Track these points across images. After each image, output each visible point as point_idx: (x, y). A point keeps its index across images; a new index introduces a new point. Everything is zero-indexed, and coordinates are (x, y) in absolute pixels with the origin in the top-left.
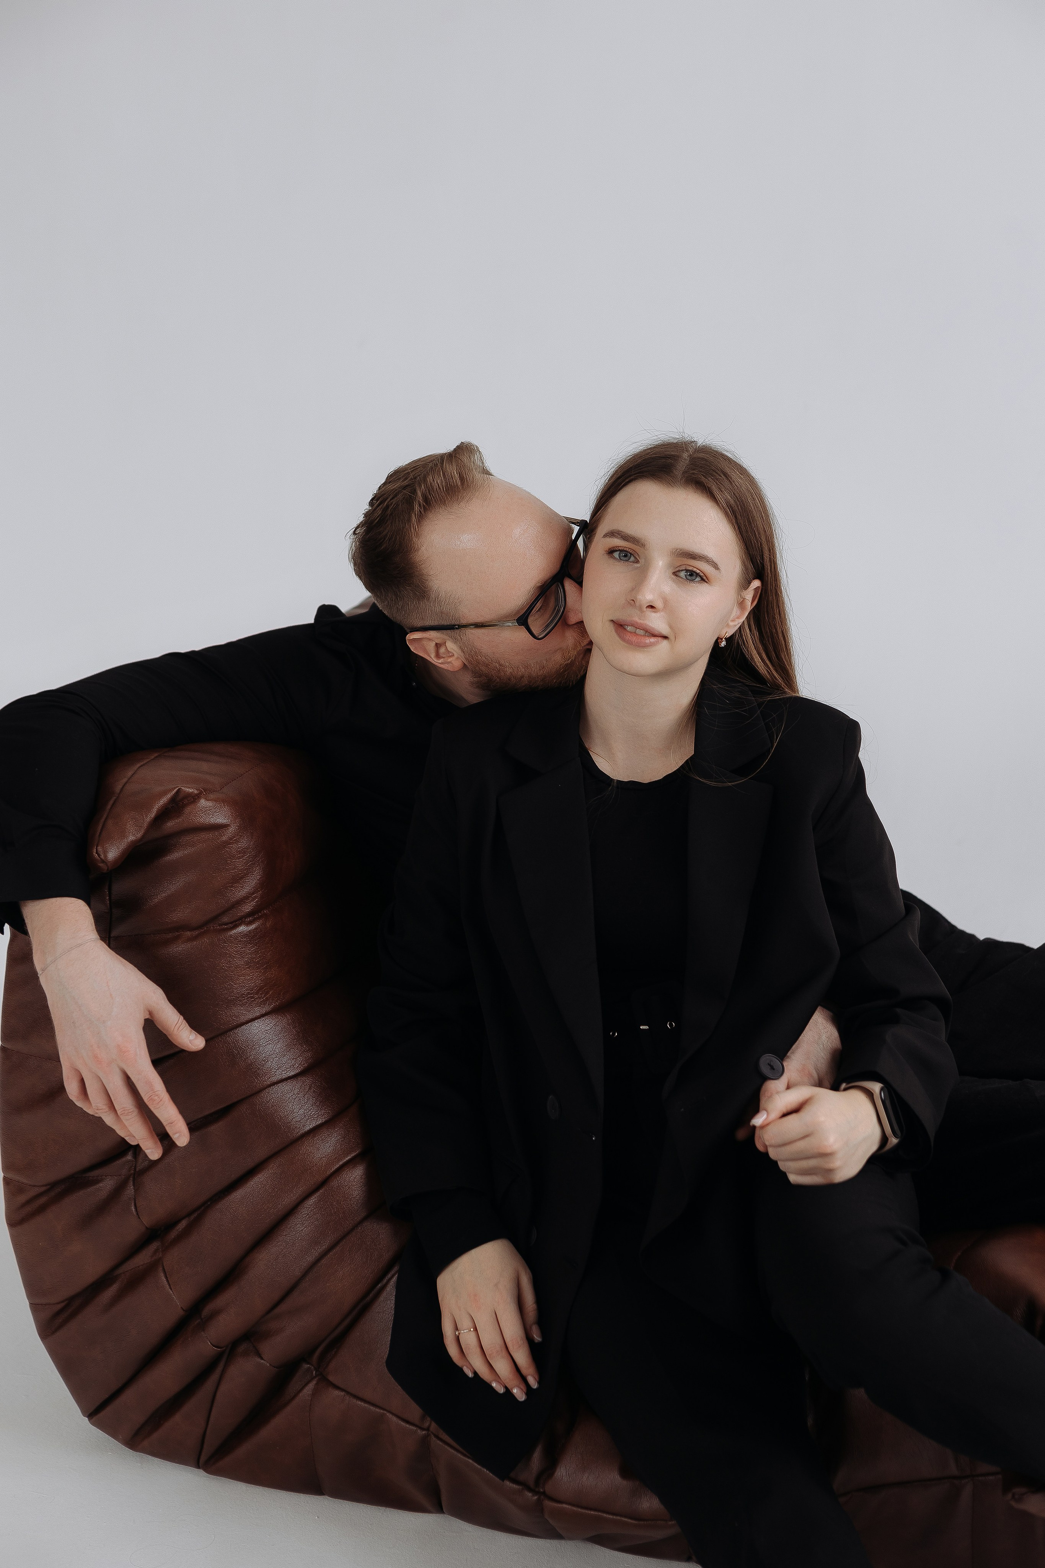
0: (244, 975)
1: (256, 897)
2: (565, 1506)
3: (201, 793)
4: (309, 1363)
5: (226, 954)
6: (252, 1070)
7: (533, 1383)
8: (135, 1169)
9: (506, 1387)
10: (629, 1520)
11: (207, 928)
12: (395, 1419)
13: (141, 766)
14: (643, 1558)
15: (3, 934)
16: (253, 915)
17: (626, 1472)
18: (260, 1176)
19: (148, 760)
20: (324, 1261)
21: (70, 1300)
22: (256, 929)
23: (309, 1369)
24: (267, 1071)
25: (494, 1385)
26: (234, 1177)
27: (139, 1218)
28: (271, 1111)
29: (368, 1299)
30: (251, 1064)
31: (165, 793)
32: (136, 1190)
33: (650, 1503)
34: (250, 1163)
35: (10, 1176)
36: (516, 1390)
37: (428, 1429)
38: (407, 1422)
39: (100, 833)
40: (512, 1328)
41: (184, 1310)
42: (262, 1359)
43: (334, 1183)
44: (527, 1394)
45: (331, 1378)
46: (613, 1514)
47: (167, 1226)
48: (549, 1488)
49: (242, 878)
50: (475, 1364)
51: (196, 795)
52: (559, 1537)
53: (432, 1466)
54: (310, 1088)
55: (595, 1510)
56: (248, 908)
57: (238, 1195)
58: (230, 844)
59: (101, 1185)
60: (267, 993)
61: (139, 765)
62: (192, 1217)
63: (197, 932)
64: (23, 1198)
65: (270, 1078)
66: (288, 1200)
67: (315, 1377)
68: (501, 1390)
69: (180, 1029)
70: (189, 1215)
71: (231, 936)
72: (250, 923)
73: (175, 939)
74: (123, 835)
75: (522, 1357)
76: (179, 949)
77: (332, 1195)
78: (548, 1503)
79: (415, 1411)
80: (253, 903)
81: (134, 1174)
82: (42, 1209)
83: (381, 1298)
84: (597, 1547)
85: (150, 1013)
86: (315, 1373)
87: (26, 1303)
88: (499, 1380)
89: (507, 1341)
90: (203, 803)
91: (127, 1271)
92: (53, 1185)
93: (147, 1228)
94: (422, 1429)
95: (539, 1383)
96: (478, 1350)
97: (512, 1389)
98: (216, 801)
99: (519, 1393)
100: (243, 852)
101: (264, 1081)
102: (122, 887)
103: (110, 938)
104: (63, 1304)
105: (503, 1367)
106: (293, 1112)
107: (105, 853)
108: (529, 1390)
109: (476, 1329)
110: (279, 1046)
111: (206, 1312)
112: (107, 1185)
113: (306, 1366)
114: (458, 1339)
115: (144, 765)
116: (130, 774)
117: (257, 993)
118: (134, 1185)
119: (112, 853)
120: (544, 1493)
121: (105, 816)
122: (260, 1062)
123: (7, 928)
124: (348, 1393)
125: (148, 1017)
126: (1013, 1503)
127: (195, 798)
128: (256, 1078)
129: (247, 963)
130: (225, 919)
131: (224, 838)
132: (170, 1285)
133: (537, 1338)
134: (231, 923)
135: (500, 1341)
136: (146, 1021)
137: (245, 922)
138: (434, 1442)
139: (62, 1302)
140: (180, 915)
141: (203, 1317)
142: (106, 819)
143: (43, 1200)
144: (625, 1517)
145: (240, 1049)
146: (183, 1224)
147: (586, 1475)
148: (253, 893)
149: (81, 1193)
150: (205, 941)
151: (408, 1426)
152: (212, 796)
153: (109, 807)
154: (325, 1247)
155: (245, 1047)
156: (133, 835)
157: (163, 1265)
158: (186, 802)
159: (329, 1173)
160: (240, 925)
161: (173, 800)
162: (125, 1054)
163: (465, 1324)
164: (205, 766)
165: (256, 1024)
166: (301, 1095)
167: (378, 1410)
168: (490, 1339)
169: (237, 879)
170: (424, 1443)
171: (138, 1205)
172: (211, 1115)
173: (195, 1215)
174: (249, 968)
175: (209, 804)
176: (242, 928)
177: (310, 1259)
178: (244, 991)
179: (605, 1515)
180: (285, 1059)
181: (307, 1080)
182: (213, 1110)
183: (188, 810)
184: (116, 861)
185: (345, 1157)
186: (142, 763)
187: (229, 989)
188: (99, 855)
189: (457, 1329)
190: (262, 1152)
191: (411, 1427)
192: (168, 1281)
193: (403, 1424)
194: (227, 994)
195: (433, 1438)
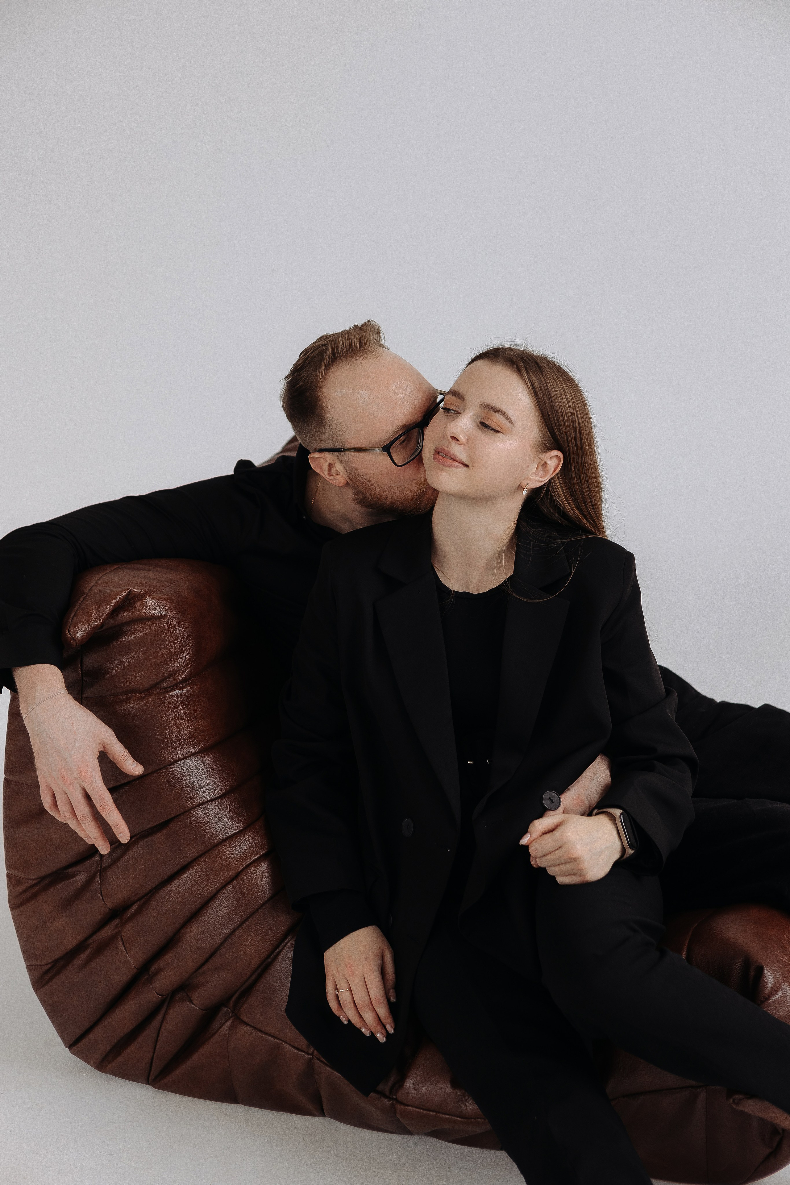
0: (178, 725)
1: (187, 669)
2: (411, 1108)
3: (147, 593)
4: (227, 1007)
5: (166, 710)
6: (185, 794)
7: (390, 1029)
8: (101, 866)
9: (371, 1032)
10: (458, 1119)
11: (152, 691)
12: (288, 1047)
13: (105, 574)
14: (469, 1147)
15: (1, 693)
16: (185, 682)
17: (454, 1084)
18: (191, 871)
19: (110, 570)
20: (237, 932)
21: (56, 962)
22: (187, 692)
23: (227, 1011)
24: (196, 795)
25: (363, 1030)
26: (172, 872)
27: (104, 902)
28: (199, 824)
29: (269, 960)
30: (184, 790)
31: (120, 592)
32: (101, 882)
33: (471, 1107)
34: (184, 861)
35: (12, 872)
36: (378, 1034)
37: (312, 1054)
38: (298, 1049)
39: (72, 619)
40: (376, 990)
41: (136, 969)
42: (193, 1004)
43: (245, 876)
44: (386, 1038)
45: (242, 1018)
46: (446, 1114)
47: (126, 907)
48: (400, 1095)
49: (177, 655)
50: (349, 1015)
51: (143, 594)
52: (407, 1132)
53: (316, 1081)
54: (227, 807)
55: (433, 1111)
56: (181, 676)
57: (174, 885)
58: (168, 630)
59: (76, 878)
60: (196, 738)
61: (103, 574)
62: (142, 901)
63: (144, 694)
64: (21, 888)
65: (198, 800)
66: (211, 888)
67: (231, 1017)
68: (368, 1034)
69: (126, 758)
70: (140, 899)
71: (169, 697)
72: (183, 688)
73: (129, 699)
74: (88, 621)
75: (382, 1011)
76: (132, 706)
77: (243, 885)
78: (399, 1107)
79: (302, 1042)
80: (185, 673)
81: (101, 870)
82: (34, 896)
83: (279, 960)
84: (436, 1140)
85: (104, 747)
86: (232, 1014)
87: (24, 965)
88: (366, 1027)
89: (372, 999)
90: (148, 600)
91: (96, 941)
92: (42, 879)
93: (110, 909)
94: (308, 1054)
95: (395, 1030)
96: (352, 1004)
97: (376, 1033)
98: (157, 599)
99: (381, 1037)
100: (178, 636)
101: (193, 802)
102: (90, 661)
103: (82, 698)
104: (50, 965)
105: (369, 1017)
106: (214, 825)
107: (75, 633)
108: (388, 1035)
109: (350, 990)
110: (204, 778)
111: (153, 970)
112: (81, 878)
113: (226, 1009)
114: (337, 996)
115: (107, 573)
116: (96, 580)
117: (188, 738)
118: (100, 878)
119: (80, 633)
120: (396, 1099)
121: (77, 608)
122: (191, 789)
123: (5, 689)
124: (255, 1028)
125: (102, 749)
126: (734, 1106)
127: (142, 597)
128: (188, 800)
129: (181, 717)
130: (165, 685)
131: (163, 626)
132: (126, 951)
133: (393, 999)
134: (169, 687)
135: (367, 998)
136: (101, 752)
137: (179, 687)
138: (317, 1063)
139: (50, 963)
140: (133, 681)
141: (150, 973)
142: (77, 610)
143: (35, 889)
144: (455, 1116)
145: (175, 778)
146: (136, 905)
147: (426, 1086)
148: (185, 666)
149: (63, 884)
150: (150, 700)
151: (298, 1052)
152: (155, 595)
153: (80, 602)
154: (238, 922)
155: (180, 778)
156: (95, 621)
157: (121, 936)
158: (135, 599)
159: (240, 869)
160: (176, 689)
161: (126, 598)
162: (84, 775)
163: (342, 986)
164: (151, 574)
165: (187, 761)
166: (220, 812)
167: (276, 1040)
168: (360, 997)
169: (174, 656)
170: (310, 1064)
171: (103, 892)
172: (155, 827)
173: (145, 899)
174: (182, 720)
175: (153, 601)
176: (177, 692)
177: (227, 931)
178: (178, 737)
179: (440, 1115)
180: (209, 786)
181: (225, 802)
182: (157, 823)
183: (137, 605)
184: (83, 639)
185: (252, 857)
186: (105, 573)
187: (168, 736)
188: (70, 634)
189: (336, 989)
190: (192, 853)
191: (300, 1053)
192: (125, 947)
193: (295, 1050)
194: (166, 739)
195: (316, 1061)
